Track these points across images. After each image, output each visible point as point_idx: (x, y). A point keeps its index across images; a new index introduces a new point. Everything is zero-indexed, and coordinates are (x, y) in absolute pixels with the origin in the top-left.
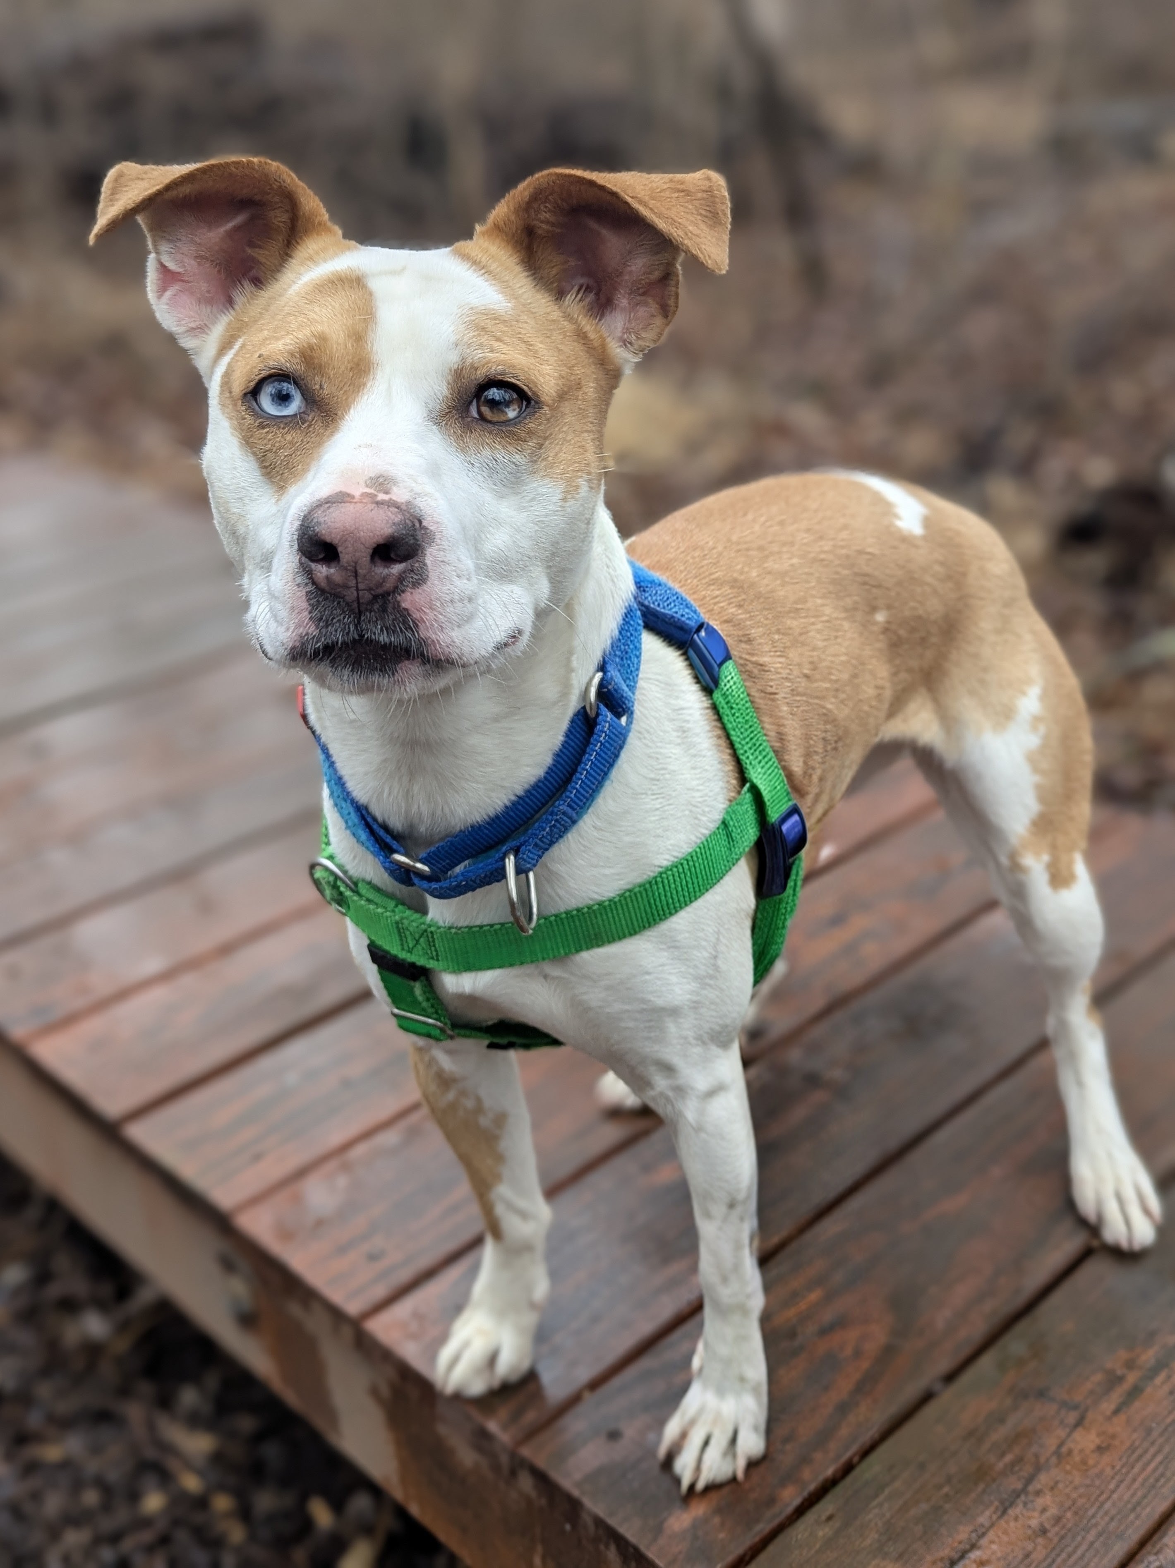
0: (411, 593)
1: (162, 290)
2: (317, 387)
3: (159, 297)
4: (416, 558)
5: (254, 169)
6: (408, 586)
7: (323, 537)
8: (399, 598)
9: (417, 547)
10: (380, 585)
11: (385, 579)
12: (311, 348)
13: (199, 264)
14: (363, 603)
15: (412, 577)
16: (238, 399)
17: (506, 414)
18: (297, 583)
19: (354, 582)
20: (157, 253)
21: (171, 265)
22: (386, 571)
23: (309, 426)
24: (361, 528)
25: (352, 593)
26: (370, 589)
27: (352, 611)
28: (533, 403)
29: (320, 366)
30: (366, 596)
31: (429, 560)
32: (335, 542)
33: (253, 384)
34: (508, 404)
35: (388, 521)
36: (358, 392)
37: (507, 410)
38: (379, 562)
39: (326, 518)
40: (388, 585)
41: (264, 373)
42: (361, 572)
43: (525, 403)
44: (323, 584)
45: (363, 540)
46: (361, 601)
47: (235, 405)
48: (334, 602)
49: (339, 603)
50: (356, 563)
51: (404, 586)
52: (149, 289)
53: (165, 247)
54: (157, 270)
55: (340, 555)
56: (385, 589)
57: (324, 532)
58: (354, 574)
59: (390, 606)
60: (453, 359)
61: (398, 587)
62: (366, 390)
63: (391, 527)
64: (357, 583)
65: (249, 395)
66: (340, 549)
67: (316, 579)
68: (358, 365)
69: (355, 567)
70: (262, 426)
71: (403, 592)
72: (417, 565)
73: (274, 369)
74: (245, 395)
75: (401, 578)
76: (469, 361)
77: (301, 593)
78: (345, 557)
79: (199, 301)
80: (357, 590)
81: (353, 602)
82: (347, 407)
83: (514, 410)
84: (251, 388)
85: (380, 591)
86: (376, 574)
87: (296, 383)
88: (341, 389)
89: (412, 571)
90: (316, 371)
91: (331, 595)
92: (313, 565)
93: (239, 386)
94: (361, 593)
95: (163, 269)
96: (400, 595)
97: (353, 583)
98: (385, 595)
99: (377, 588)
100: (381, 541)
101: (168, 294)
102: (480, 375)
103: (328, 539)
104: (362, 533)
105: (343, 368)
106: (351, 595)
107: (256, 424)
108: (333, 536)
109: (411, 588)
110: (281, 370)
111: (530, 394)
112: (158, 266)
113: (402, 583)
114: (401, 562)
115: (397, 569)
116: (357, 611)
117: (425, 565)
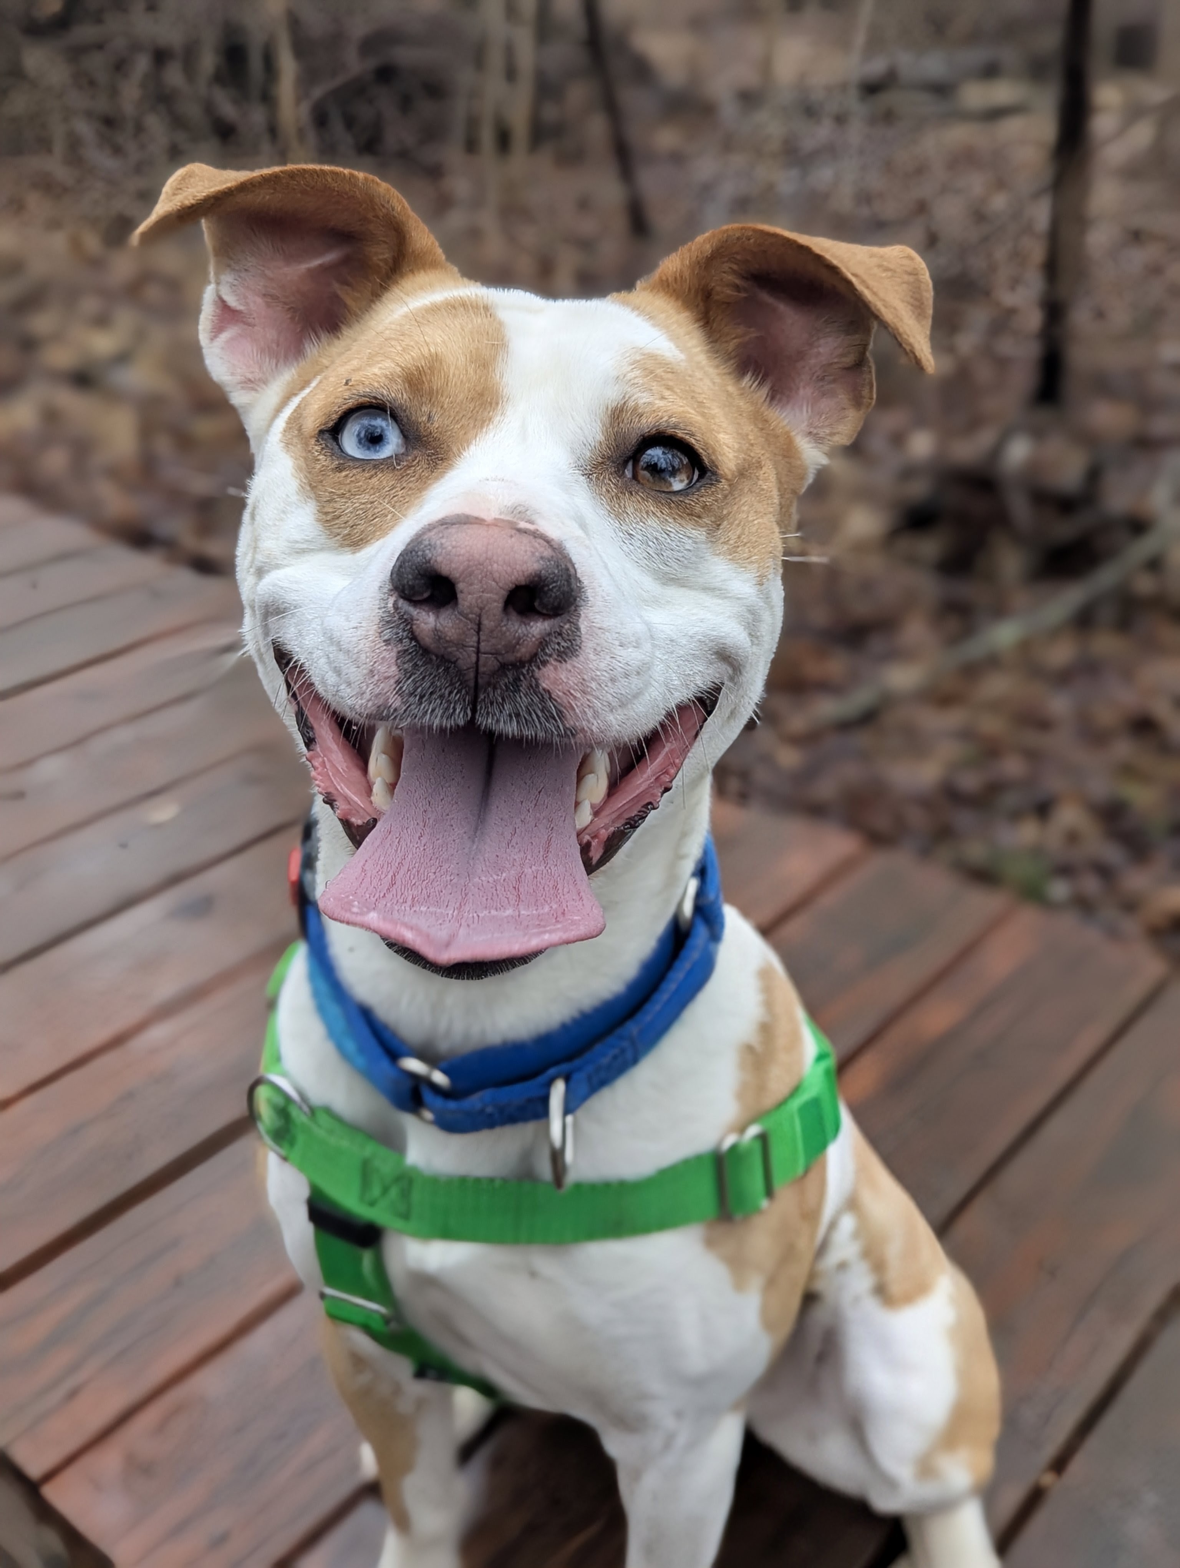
0: (556, 668)
1: (217, 330)
2: (425, 418)
3: (212, 339)
4: (566, 616)
5: (355, 185)
6: (550, 656)
7: (437, 567)
8: (537, 673)
9: (572, 599)
10: (512, 647)
11: (518, 641)
12: (420, 371)
13: (268, 305)
14: (484, 673)
15: (559, 644)
16: (311, 437)
17: (671, 485)
18: (386, 637)
19: (475, 638)
20: (218, 283)
21: (232, 301)
22: (522, 630)
23: (409, 467)
24: (495, 558)
25: (469, 656)
26: (496, 653)
27: (463, 683)
28: (709, 474)
29: (431, 392)
30: (489, 663)
31: (583, 625)
32: (455, 575)
33: (335, 417)
34: (674, 472)
35: (533, 553)
36: (482, 427)
37: (672, 480)
38: (514, 616)
39: (443, 541)
40: (524, 651)
41: (351, 403)
42: (487, 623)
43: (697, 473)
44: (427, 640)
45: (496, 575)
46: (482, 669)
47: (307, 445)
48: (438, 668)
49: (447, 670)
50: (481, 609)
51: (546, 654)
52: (201, 327)
53: (228, 277)
54: (215, 303)
55: (459, 596)
56: (519, 655)
57: (439, 559)
58: (476, 627)
59: (524, 684)
60: (613, 395)
61: (536, 659)
62: (491, 427)
63: (538, 561)
64: (479, 642)
65: (327, 436)
66: (460, 586)
67: (417, 632)
68: (481, 395)
69: (480, 616)
70: (339, 469)
71: (544, 663)
72: (567, 626)
73: (364, 396)
74: (321, 432)
75: (543, 643)
76: (631, 404)
77: (390, 654)
78: (468, 597)
79: (262, 351)
80: (478, 652)
81: (468, 669)
82: (466, 443)
83: (682, 481)
84: (331, 424)
85: (510, 658)
86: (508, 630)
87: (394, 417)
88: (458, 422)
89: (560, 634)
90: (424, 399)
91: (437, 656)
92: (414, 612)
93: (312, 422)
94: (483, 657)
95: (222, 305)
96: (539, 669)
97: (472, 640)
98: (519, 665)
99: (507, 652)
100: (522, 581)
101: (225, 336)
102: (646, 424)
103: (445, 569)
104: (495, 566)
105: (461, 396)
106: (467, 658)
107: (333, 466)
108: (453, 566)
109: (556, 660)
110: (375, 398)
111: (706, 461)
112: (217, 299)
113: (543, 650)
114: (546, 616)
115: (538, 628)
116: (472, 684)
117: (578, 629)
